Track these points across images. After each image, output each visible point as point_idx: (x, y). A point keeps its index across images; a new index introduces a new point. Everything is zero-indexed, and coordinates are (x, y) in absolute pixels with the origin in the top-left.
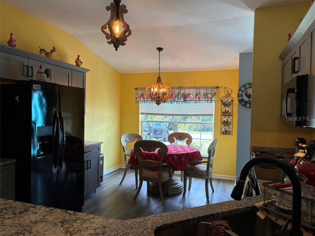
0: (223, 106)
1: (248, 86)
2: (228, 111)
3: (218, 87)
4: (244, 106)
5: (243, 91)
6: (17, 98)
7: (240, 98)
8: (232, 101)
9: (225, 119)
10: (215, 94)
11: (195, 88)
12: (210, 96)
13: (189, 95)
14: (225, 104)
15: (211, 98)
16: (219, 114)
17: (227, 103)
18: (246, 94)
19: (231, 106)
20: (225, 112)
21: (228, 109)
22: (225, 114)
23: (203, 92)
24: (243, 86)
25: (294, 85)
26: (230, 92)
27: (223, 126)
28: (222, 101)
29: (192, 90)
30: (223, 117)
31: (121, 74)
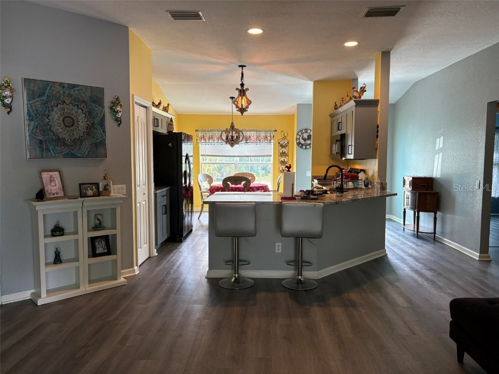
0: (280, 148)
1: (304, 131)
2: (285, 152)
3: (276, 131)
4: (301, 147)
5: (300, 136)
6: (170, 145)
7: (298, 141)
8: (288, 143)
9: (282, 159)
10: (274, 136)
11: (256, 131)
12: (269, 138)
13: (250, 137)
14: (282, 146)
15: (270, 140)
16: (278, 154)
17: (284, 145)
18: (302, 138)
19: (287, 148)
20: (283, 153)
21: (284, 150)
22: (283, 154)
23: (263, 134)
24: (300, 131)
25: (339, 138)
26: (286, 135)
27: (280, 165)
28: (279, 143)
29: (252, 133)
30: (280, 157)
31: (178, 114)
